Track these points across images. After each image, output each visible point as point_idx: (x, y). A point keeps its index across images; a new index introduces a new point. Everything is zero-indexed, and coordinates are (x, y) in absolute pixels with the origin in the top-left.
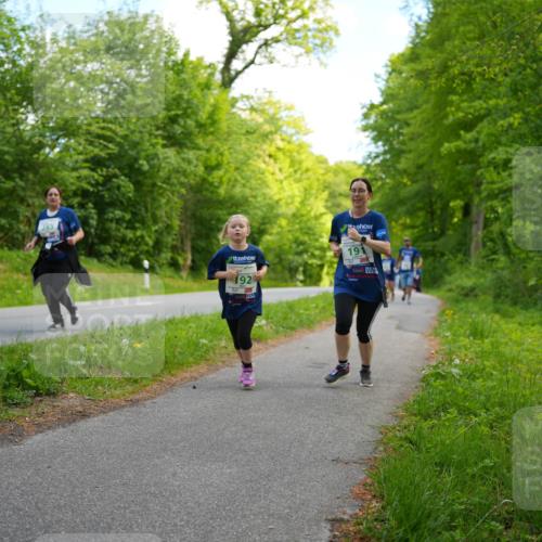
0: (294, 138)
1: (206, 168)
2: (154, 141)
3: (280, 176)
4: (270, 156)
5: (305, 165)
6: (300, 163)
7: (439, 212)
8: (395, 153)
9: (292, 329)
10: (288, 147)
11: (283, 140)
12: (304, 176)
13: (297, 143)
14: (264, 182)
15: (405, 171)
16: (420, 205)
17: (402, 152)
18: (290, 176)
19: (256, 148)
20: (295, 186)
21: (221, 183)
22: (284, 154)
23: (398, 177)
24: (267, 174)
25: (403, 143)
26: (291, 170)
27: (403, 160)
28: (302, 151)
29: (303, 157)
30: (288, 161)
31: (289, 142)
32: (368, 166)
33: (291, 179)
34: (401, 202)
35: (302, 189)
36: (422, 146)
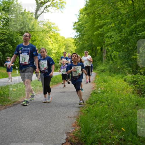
0: (55, 32)
1: (32, 41)
2: (17, 34)
3: (52, 42)
4: (49, 37)
5: (58, 39)
6: (57, 38)
7: (94, 50)
8: (82, 35)
9: (57, 83)
10: (54, 34)
11: (52, 33)
12: (59, 42)
13: (56, 33)
14: (48, 44)
15: (85, 40)
16: (90, 48)
17: (84, 35)
18: (55, 42)
19: (45, 35)
20: (56, 45)
21: (36, 45)
22: (53, 36)
23: (83, 41)
24: (49, 42)
25: (84, 32)
26: (55, 40)
27: (84, 37)
28: (58, 35)
29: (58, 37)
30: (54, 38)
31: (54, 33)
32: (75, 39)
33: (55, 43)
34: (85, 48)
35: (58, 45)
36: (89, 33)
